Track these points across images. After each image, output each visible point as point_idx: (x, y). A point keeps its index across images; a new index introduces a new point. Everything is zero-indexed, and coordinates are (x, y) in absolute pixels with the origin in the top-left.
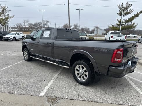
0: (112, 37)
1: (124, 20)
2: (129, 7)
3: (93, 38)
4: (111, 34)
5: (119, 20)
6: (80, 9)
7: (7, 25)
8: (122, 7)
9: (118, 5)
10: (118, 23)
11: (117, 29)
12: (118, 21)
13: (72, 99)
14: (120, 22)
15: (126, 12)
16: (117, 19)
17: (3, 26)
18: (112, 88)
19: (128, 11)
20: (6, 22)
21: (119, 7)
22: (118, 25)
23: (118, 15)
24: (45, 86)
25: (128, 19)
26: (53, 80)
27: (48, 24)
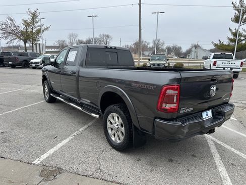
0: (215, 63)
1: (244, 30)
3: (183, 65)
4: (213, 58)
5: (234, 31)
6: (158, 13)
7: (38, 42)
8: (242, 6)
9: (233, 3)
10: (232, 37)
11: (229, 48)
12: (232, 33)
13: (84, 175)
14: (235, 34)
16: (230, 29)
17: (33, 44)
18: (171, 160)
20: (38, 37)
21: (235, 6)
22: (231, 40)
23: (233, 21)
24: (53, 146)
26: (71, 138)
27: (108, 40)
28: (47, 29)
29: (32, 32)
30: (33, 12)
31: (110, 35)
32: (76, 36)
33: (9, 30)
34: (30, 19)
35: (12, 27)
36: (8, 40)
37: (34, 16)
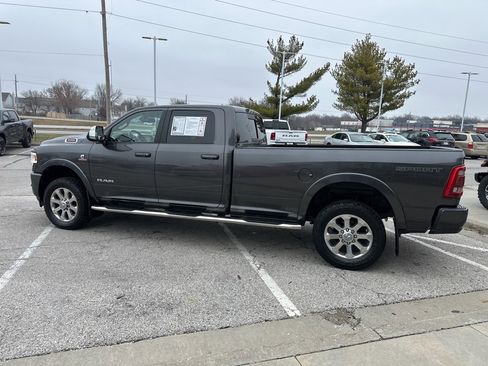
0: (273, 136)
1: (285, 86)
2: (297, 51)
5: (273, 86)
6: (155, 39)
8: (280, 49)
9: (268, 42)
10: (270, 95)
12: (271, 88)
14: (275, 91)
15: (290, 63)
16: (268, 83)
19: (297, 62)
22: (270, 100)
23: (269, 69)
24: (265, 288)
25: (297, 86)
26: (261, 271)
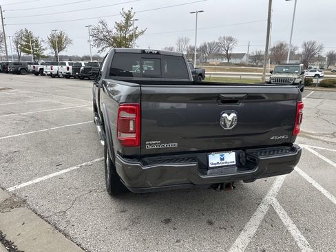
26: (75, 168)
27: (231, 45)
28: (142, 33)
29: (124, 37)
30: (127, 12)
31: (233, 37)
32: (187, 41)
33: (101, 36)
34: (124, 22)
35: (105, 33)
36: (100, 49)
37: (128, 17)
